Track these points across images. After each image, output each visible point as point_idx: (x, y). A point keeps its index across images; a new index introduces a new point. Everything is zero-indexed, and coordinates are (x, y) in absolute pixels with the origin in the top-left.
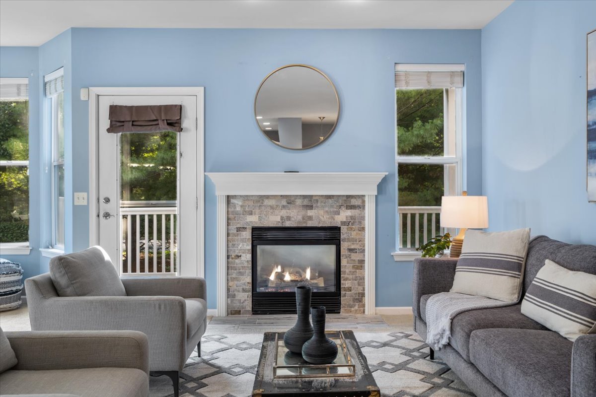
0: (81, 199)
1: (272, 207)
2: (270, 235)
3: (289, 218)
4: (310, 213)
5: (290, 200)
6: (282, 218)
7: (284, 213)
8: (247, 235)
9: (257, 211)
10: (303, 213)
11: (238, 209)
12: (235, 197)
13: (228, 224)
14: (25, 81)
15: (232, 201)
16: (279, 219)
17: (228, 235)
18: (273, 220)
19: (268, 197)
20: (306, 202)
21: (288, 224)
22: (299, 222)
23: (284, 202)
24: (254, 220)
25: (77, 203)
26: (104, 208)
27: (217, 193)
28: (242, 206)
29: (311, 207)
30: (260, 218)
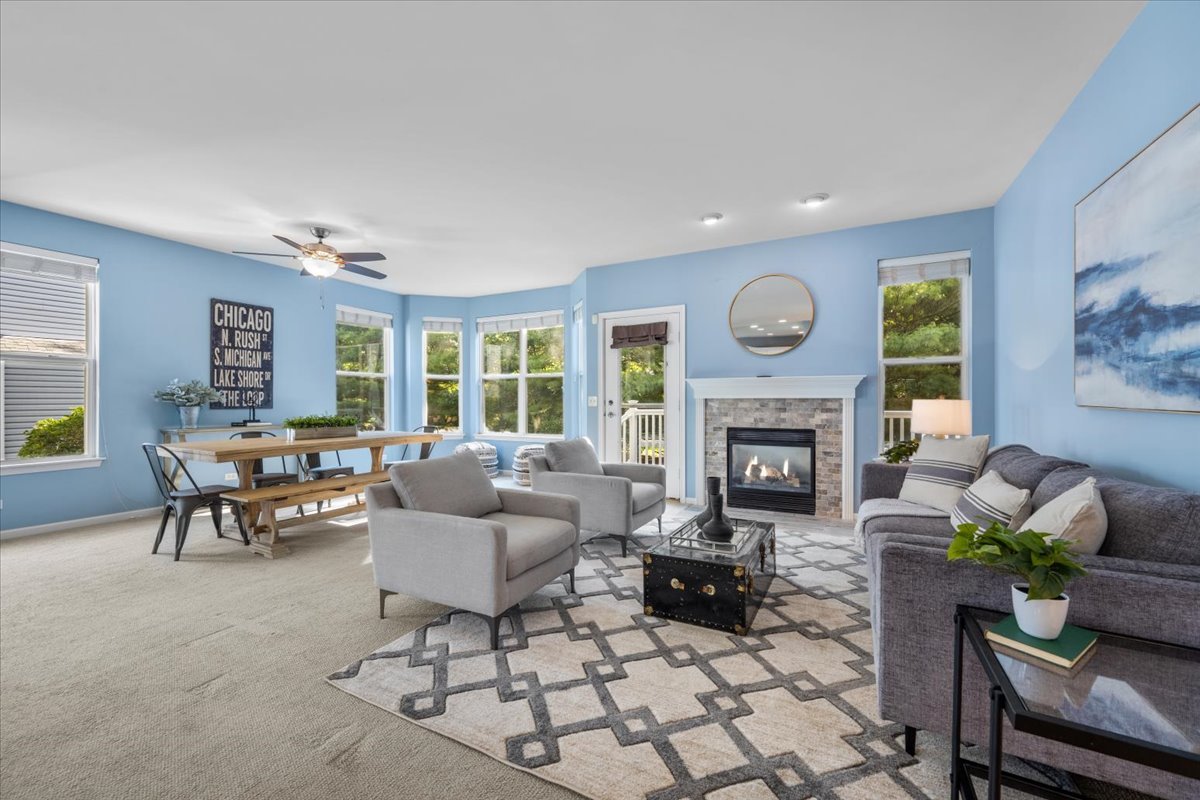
0: (594, 401)
1: (746, 410)
2: (744, 435)
3: (762, 420)
4: (783, 415)
5: (763, 403)
6: (755, 420)
7: (757, 415)
8: (723, 434)
9: (732, 413)
10: (776, 415)
11: (715, 411)
12: (712, 400)
13: (706, 424)
14: (562, 312)
15: (710, 403)
16: (752, 420)
17: (706, 434)
18: (747, 422)
19: (742, 400)
20: (779, 405)
21: (761, 426)
22: (773, 424)
23: (757, 405)
24: (729, 421)
25: (590, 405)
26: (609, 409)
27: (696, 397)
28: (718, 408)
29: (785, 410)
30: (735, 419)
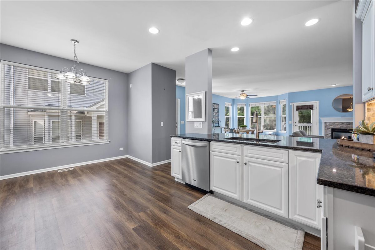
0: (290, 122)
1: (337, 124)
2: (336, 130)
3: (342, 127)
4: (349, 126)
5: (343, 123)
6: (340, 127)
7: (341, 126)
8: (330, 130)
9: (333, 125)
10: (347, 126)
11: (328, 125)
12: (327, 122)
13: (325, 128)
15: (326, 123)
16: (339, 127)
17: (325, 130)
18: (338, 127)
19: (336, 122)
20: (347, 123)
21: (342, 128)
22: (345, 128)
23: (341, 123)
24: (332, 127)
25: (289, 123)
26: (295, 124)
27: (322, 122)
28: (329, 124)
29: (349, 125)
30: (334, 127)
